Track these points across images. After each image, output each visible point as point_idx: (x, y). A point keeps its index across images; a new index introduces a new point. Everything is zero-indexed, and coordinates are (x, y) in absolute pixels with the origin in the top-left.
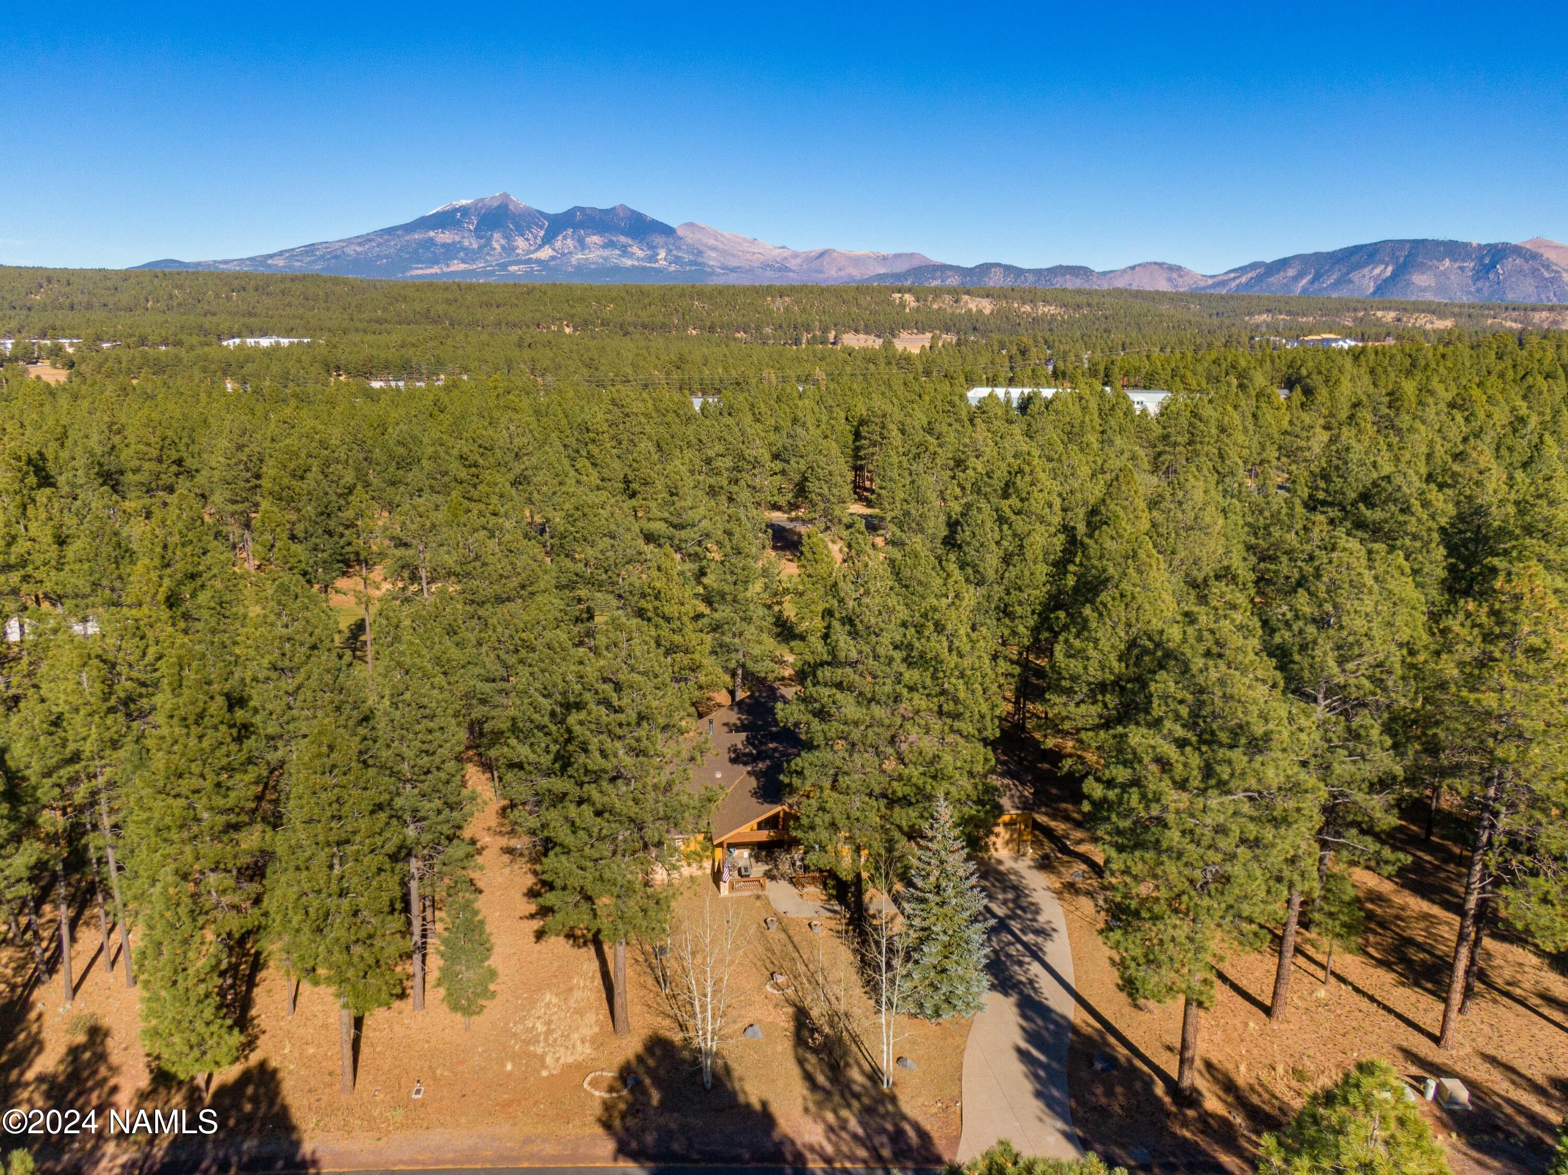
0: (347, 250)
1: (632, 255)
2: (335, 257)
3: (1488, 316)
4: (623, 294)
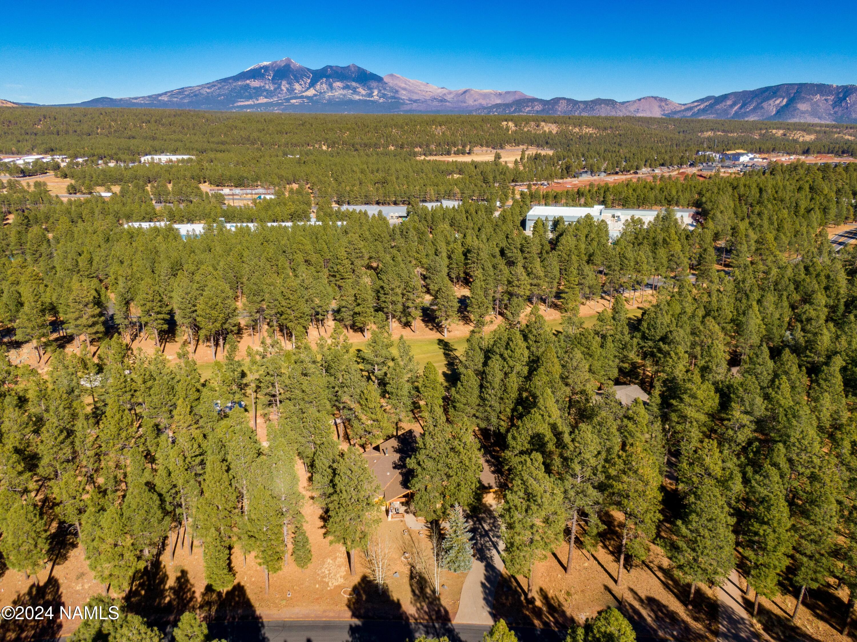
0: (201, 91)
1: (358, 93)
2: (196, 95)
3: (835, 133)
4: (354, 126)
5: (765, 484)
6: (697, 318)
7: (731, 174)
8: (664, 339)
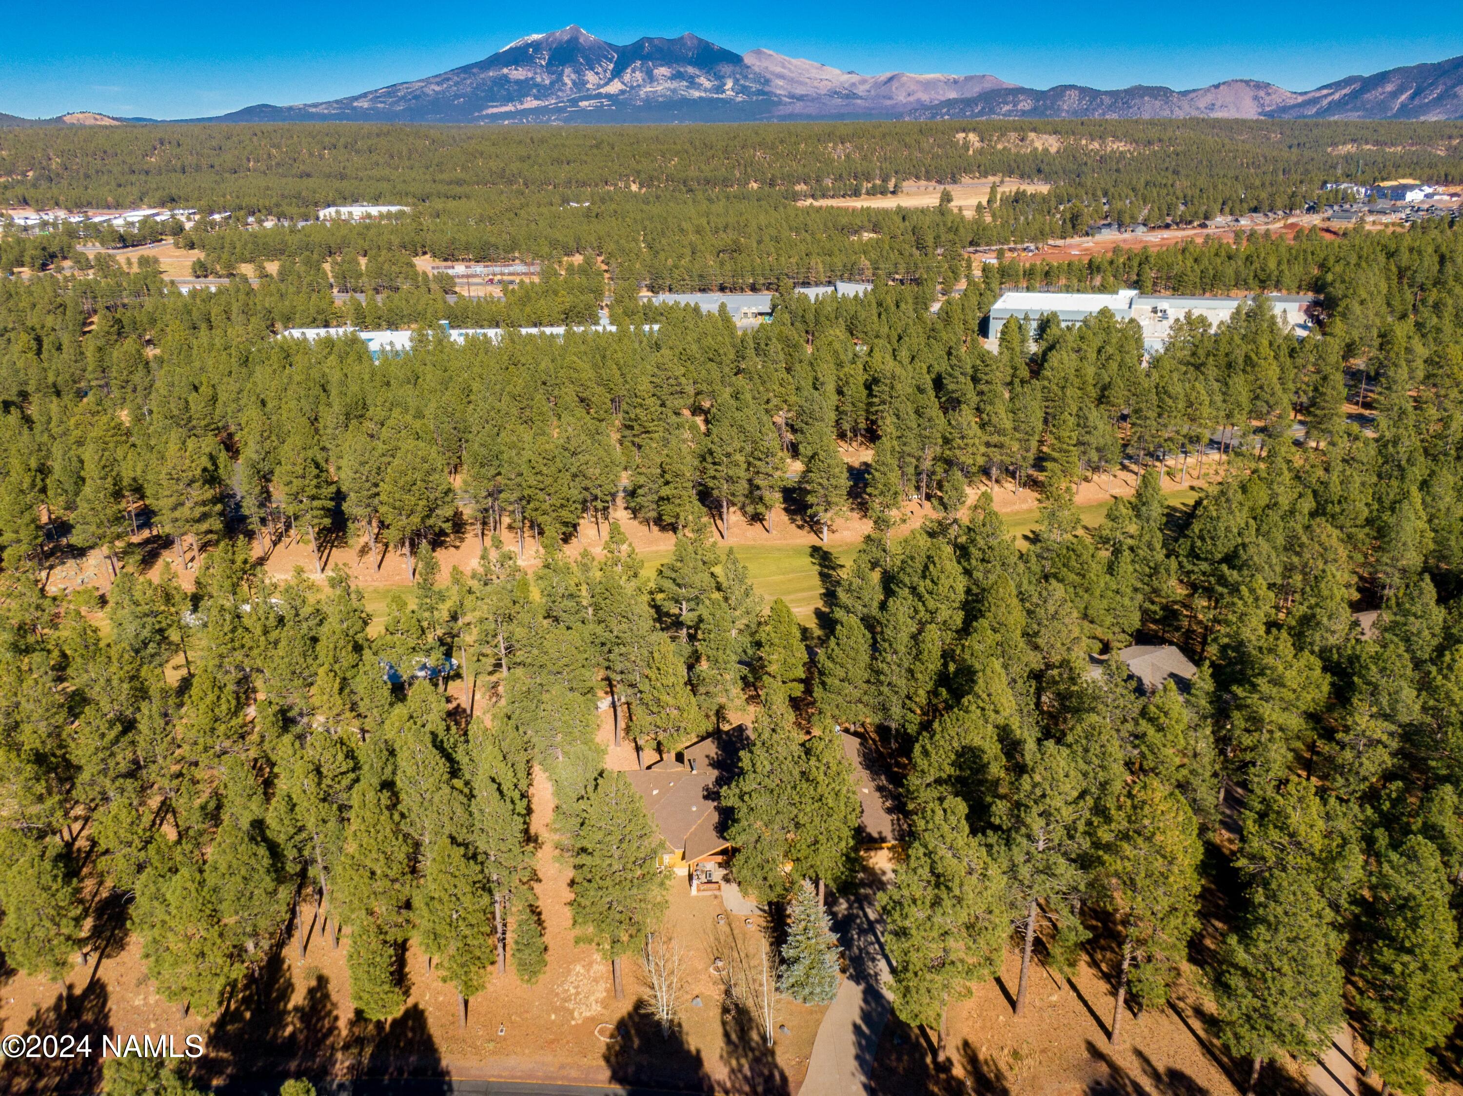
0: (426, 90)
1: (699, 87)
2: (416, 97)
4: (687, 146)
5: (1409, 873)
6: (1298, 517)
7: (1386, 225)
8: (1230, 559)
